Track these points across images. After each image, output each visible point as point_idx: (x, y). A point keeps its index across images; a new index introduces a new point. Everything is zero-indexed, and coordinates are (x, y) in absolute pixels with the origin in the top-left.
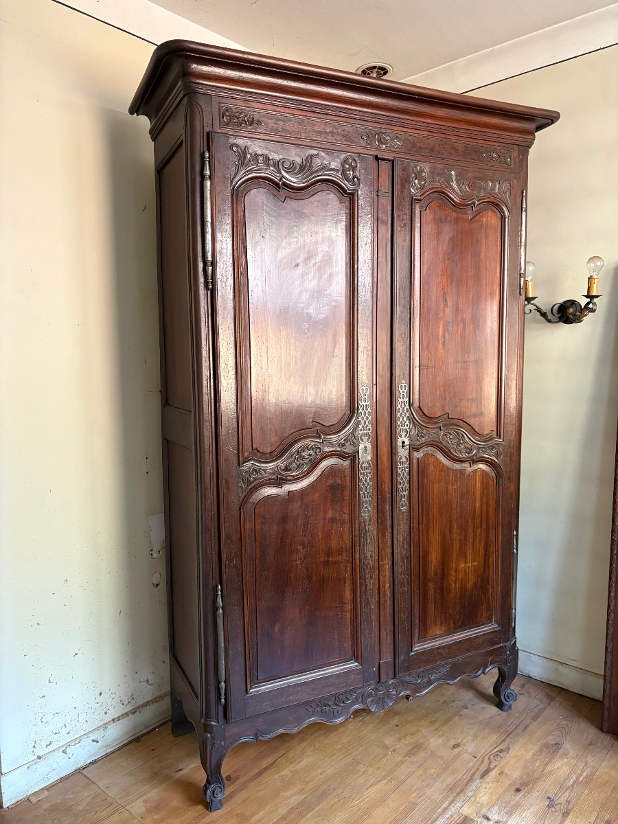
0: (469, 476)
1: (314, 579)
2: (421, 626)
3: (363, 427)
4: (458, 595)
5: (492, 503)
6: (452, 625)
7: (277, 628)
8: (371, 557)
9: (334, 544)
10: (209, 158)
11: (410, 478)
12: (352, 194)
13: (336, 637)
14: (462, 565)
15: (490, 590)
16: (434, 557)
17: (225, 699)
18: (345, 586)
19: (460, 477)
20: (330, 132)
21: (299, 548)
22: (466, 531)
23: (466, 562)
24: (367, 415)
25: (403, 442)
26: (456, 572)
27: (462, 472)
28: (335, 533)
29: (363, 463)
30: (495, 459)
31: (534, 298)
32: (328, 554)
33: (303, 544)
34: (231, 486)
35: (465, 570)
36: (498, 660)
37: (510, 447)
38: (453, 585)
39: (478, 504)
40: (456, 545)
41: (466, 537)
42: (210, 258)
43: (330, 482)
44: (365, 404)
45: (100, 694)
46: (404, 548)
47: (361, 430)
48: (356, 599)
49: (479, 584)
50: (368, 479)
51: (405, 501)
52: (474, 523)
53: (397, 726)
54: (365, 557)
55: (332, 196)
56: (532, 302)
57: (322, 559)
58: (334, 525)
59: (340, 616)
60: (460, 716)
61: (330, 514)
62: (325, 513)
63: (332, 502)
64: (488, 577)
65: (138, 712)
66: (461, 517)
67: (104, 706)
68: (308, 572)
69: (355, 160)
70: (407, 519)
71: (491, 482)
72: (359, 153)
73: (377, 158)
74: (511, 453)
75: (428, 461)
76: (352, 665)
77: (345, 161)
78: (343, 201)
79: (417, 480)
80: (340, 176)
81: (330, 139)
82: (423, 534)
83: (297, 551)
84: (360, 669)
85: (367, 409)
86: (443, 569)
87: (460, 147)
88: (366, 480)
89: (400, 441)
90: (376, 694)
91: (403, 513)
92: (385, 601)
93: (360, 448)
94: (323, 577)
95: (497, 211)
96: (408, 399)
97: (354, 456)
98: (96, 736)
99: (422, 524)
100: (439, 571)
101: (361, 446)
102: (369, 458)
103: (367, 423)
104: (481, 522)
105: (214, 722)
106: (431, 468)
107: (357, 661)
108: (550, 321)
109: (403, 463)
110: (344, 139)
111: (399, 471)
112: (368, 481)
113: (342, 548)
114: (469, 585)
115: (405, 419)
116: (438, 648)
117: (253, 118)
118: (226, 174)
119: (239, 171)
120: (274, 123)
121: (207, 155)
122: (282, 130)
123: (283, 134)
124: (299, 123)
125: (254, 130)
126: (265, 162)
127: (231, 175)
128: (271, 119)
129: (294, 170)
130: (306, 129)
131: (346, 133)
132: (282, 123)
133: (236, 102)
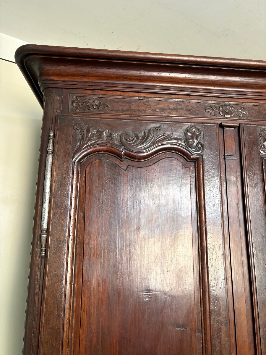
10: (54, 136)
12: (197, 159)
20: (174, 108)
42: (45, 227)
55: (175, 162)
69: (198, 129)
72: (202, 123)
73: (221, 126)
77: (188, 130)
78: (187, 166)
80: (183, 144)
81: (174, 114)
110: (187, 113)
117: (100, 103)
118: (68, 149)
119: (81, 146)
120: (120, 105)
121: (52, 134)
122: (127, 110)
123: (128, 113)
124: (144, 103)
125: (100, 112)
126: (107, 137)
127: (73, 150)
128: (117, 102)
129: (136, 142)
130: (150, 107)
131: (190, 108)
132: (127, 104)
133: (85, 91)
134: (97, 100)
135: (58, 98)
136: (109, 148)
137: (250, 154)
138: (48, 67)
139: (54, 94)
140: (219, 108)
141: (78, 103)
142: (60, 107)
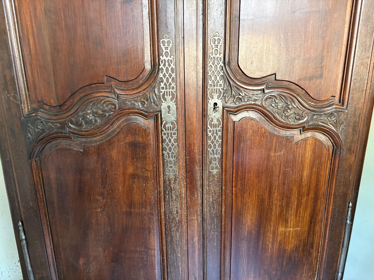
0: (297, 143)
1: (116, 226)
3: (165, 84)
4: (275, 255)
5: (325, 173)
7: (81, 262)
8: (177, 212)
11: (222, 142)
13: (142, 275)
14: (281, 229)
15: (314, 254)
16: (249, 219)
19: (285, 145)
21: (99, 198)
22: (289, 198)
23: (286, 227)
24: (170, 72)
25: (215, 104)
26: (274, 234)
27: (289, 139)
28: (137, 188)
29: (166, 123)
30: (333, 128)
32: (131, 205)
33: (102, 194)
35: (285, 234)
37: (354, 115)
38: (270, 245)
39: (306, 173)
40: (276, 211)
41: (288, 203)
43: (129, 139)
44: (167, 59)
46: (214, 208)
48: (162, 246)
49: (302, 247)
51: (216, 164)
52: (299, 192)
54: (171, 212)
57: (124, 210)
58: (136, 180)
59: (145, 259)
61: (130, 170)
62: (125, 168)
63: (133, 158)
64: (313, 242)
66: (284, 184)
68: (109, 219)
70: (218, 181)
71: (325, 152)
74: (355, 123)
75: (246, 124)
79: (232, 144)
82: (236, 196)
83: (97, 200)
85: (169, 65)
86: (259, 231)
88: (170, 141)
89: (211, 102)
91: (214, 176)
92: (194, 252)
93: (162, 107)
94: (126, 225)
96: (222, 55)
97: (157, 115)
99: (236, 187)
100: (253, 232)
101: (164, 105)
102: (173, 118)
103: (170, 80)
104: (309, 190)
106: (250, 133)
109: (215, 126)
111: (210, 134)
112: (172, 141)
113: (146, 202)
114: (289, 247)
115: (218, 78)
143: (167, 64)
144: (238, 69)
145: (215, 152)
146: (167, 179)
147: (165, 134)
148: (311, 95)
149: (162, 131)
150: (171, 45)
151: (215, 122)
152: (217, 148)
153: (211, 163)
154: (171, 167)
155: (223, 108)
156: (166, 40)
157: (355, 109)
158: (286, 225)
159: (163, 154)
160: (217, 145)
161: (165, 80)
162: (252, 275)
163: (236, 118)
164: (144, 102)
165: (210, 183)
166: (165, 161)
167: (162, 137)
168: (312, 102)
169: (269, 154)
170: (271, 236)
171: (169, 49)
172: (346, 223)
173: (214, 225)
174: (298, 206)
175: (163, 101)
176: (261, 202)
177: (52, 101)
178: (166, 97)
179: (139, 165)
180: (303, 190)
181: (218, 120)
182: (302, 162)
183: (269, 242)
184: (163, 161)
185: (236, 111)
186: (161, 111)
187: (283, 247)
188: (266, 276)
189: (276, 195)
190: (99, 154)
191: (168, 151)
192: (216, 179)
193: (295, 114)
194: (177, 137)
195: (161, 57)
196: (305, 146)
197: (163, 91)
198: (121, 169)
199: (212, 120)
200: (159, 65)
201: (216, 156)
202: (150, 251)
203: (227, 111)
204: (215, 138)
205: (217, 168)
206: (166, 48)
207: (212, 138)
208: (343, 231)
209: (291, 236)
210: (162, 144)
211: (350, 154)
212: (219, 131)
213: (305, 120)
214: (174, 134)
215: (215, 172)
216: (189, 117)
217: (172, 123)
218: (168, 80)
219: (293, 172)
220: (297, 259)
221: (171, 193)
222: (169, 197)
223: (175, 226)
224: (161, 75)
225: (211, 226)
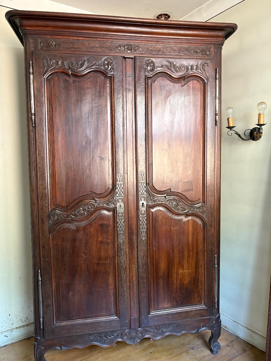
0: (184, 222)
1: (91, 271)
2: (155, 301)
3: (119, 195)
4: (179, 287)
5: (201, 238)
6: (175, 303)
7: (71, 294)
8: (124, 262)
9: (103, 254)
10: (32, 64)
11: (147, 222)
12: (111, 77)
13: (104, 302)
14: (181, 271)
15: (200, 286)
16: (163, 265)
17: (43, 326)
18: (109, 277)
19: (178, 223)
20: (98, 47)
21: (83, 255)
22: (183, 253)
23: (183, 270)
24: (121, 189)
25: (143, 203)
26: (177, 274)
27: (180, 221)
28: (103, 249)
29: (119, 213)
30: (201, 214)
31: (233, 127)
32: (99, 259)
33: (85, 253)
34: (44, 222)
35: (183, 274)
36: (208, 325)
37: (211, 208)
38: (175, 281)
39: (190, 239)
40: (176, 260)
41: (183, 256)
42: (33, 112)
43: (100, 222)
44: (120, 183)
45: (10, 315)
46: (144, 259)
47: (118, 196)
48: (116, 283)
49: (192, 282)
50: (122, 222)
51: (144, 234)
52: (188, 249)
53: (151, 353)
54: (121, 262)
55: (99, 78)
56: (233, 129)
57: (96, 262)
58: (103, 244)
59: (106, 291)
60: (188, 353)
61: (100, 239)
62: (97, 238)
63: (102, 233)
64: (198, 279)
65: (30, 326)
66: (180, 245)
67: (11, 321)
68: (88, 267)
69: (111, 59)
70: (146, 244)
71: (198, 227)
72: (114, 56)
73: (125, 58)
74: (211, 211)
75: (158, 213)
76: (115, 317)
77: (106, 60)
78: (106, 80)
79: (152, 224)
80: (103, 68)
82: (155, 252)
83: (82, 256)
84: (118, 320)
85: (121, 186)
86: (168, 272)
87: (176, 48)
88: (121, 222)
89: (141, 203)
90: (129, 334)
91: (143, 241)
92: (133, 286)
93: (117, 205)
94: (96, 271)
95: (200, 80)
96: (145, 181)
97: (114, 210)
98: (7, 334)
99: (155, 247)
100: (166, 273)
101: (118, 205)
102: (123, 211)
103: (121, 193)
104: (193, 248)
105: (39, 337)
106: (160, 218)
107: (117, 316)
108: (243, 139)
109: (143, 214)
110: (106, 49)
111: (141, 218)
113: (107, 257)
114: (186, 282)
115: (144, 191)
116: (166, 315)
117: (56, 43)
118: (41, 71)
119: (47, 69)
120: (67, 45)
121: (31, 63)
122: (72, 48)
123: (72, 49)
124: (81, 43)
125: (57, 49)
126: (61, 64)
127: (43, 72)
128: (66, 43)
129: (77, 67)
130: (85, 46)
131: (108, 46)
132: (72, 44)
133: (47, 36)
134: (55, 42)
135: (31, 41)
136: (62, 70)
137: (140, 74)
138: (24, 21)
139: (30, 38)
140: (125, 47)
141: (44, 44)
142: (34, 46)
143: (120, 185)
144: (153, 187)
145: (143, 228)
146: (119, 243)
147: (118, 219)
148: (189, 199)
149: (117, 217)
150: (121, 177)
151: (143, 212)
152: (145, 226)
153: (142, 234)
154: (121, 237)
155: (147, 205)
156: (119, 175)
157: (211, 205)
158: (183, 269)
159: (117, 230)
160: (144, 224)
161: (119, 193)
162: (167, 300)
163: (153, 210)
164: (109, 204)
165: (142, 245)
166: (118, 233)
167: (117, 221)
168: (190, 202)
169: (171, 229)
170: (175, 275)
171: (121, 179)
172: (215, 267)
173: (144, 269)
174: (189, 257)
175: (118, 203)
176: (168, 255)
177: (63, 204)
178: (119, 200)
179: (104, 236)
180: (190, 248)
181: (144, 211)
182: (188, 233)
183: (175, 279)
184: (117, 234)
185: (153, 207)
186: (116, 207)
187: (183, 282)
188: (175, 301)
189: (176, 251)
190: (84, 230)
191: (120, 228)
192: (144, 243)
193: (182, 208)
194: (124, 220)
195: (117, 182)
196: (188, 224)
197: (118, 198)
198: (95, 239)
199: (141, 212)
200: (116, 186)
201: (144, 230)
202: (109, 286)
203: (149, 207)
204: (143, 220)
205: (145, 236)
206: (120, 178)
207: (142, 220)
208: (214, 272)
209: (186, 275)
210: (117, 225)
211: (211, 228)
212: (145, 217)
213: (187, 211)
214: (123, 219)
215: (144, 238)
216: (130, 210)
217: (122, 213)
218: (120, 192)
219: (184, 238)
220: (190, 290)
221: (121, 251)
222: (120, 254)
223: (123, 271)
224: (117, 190)
225: (143, 270)
